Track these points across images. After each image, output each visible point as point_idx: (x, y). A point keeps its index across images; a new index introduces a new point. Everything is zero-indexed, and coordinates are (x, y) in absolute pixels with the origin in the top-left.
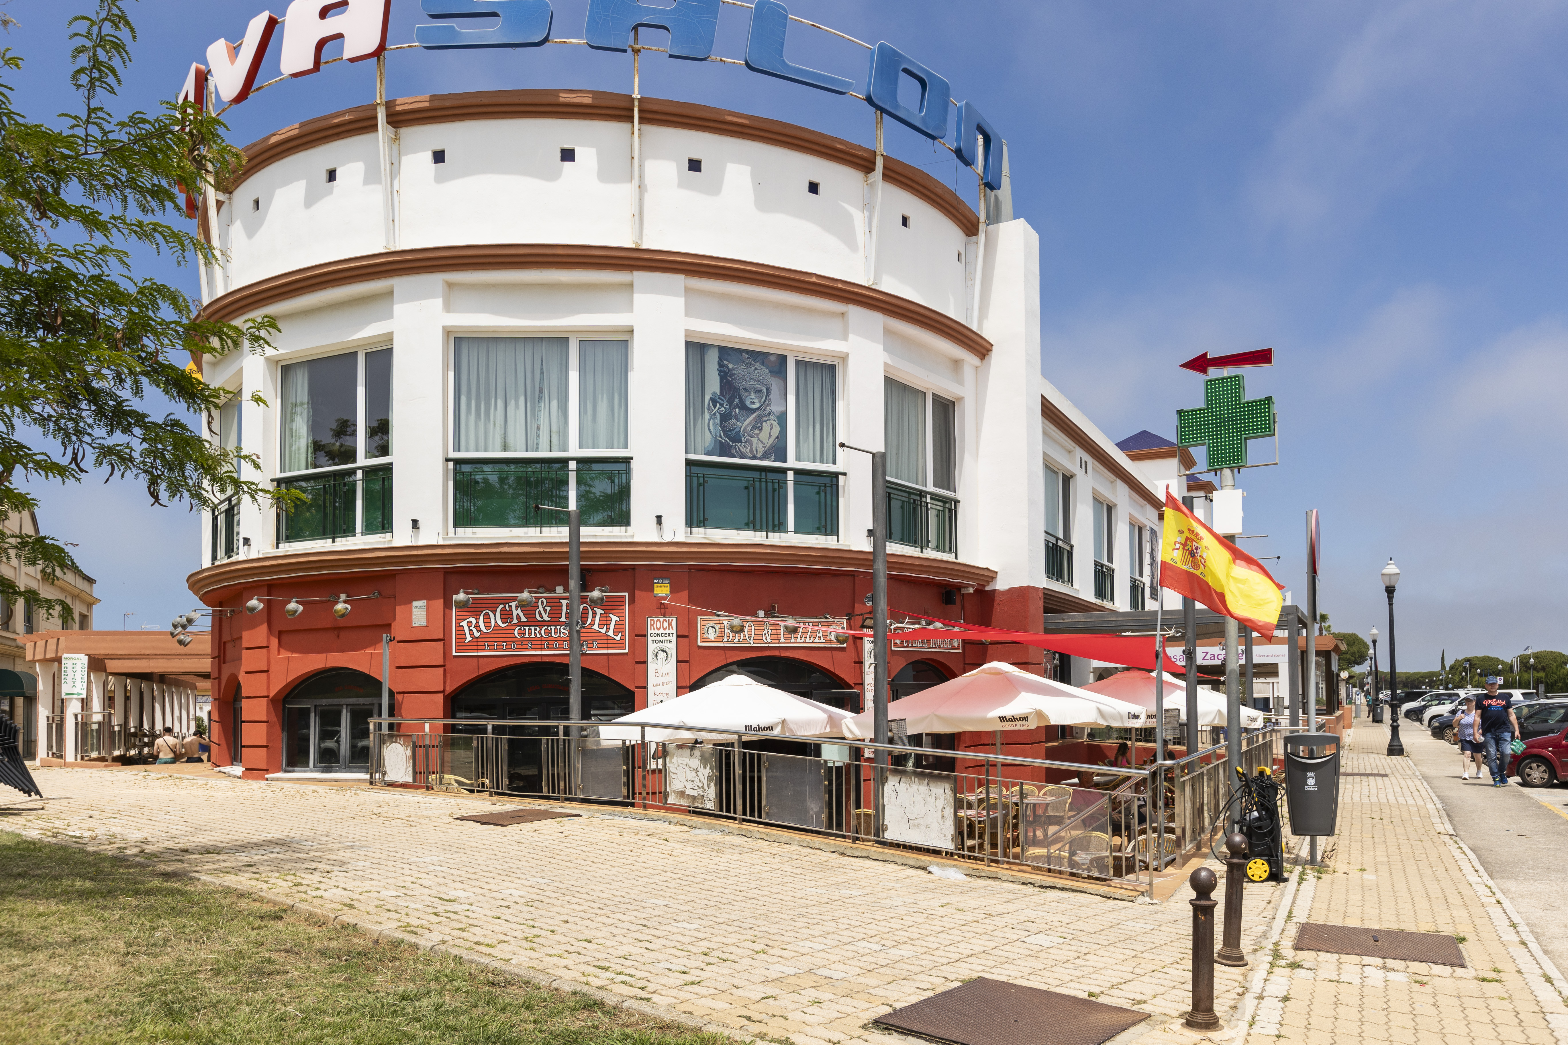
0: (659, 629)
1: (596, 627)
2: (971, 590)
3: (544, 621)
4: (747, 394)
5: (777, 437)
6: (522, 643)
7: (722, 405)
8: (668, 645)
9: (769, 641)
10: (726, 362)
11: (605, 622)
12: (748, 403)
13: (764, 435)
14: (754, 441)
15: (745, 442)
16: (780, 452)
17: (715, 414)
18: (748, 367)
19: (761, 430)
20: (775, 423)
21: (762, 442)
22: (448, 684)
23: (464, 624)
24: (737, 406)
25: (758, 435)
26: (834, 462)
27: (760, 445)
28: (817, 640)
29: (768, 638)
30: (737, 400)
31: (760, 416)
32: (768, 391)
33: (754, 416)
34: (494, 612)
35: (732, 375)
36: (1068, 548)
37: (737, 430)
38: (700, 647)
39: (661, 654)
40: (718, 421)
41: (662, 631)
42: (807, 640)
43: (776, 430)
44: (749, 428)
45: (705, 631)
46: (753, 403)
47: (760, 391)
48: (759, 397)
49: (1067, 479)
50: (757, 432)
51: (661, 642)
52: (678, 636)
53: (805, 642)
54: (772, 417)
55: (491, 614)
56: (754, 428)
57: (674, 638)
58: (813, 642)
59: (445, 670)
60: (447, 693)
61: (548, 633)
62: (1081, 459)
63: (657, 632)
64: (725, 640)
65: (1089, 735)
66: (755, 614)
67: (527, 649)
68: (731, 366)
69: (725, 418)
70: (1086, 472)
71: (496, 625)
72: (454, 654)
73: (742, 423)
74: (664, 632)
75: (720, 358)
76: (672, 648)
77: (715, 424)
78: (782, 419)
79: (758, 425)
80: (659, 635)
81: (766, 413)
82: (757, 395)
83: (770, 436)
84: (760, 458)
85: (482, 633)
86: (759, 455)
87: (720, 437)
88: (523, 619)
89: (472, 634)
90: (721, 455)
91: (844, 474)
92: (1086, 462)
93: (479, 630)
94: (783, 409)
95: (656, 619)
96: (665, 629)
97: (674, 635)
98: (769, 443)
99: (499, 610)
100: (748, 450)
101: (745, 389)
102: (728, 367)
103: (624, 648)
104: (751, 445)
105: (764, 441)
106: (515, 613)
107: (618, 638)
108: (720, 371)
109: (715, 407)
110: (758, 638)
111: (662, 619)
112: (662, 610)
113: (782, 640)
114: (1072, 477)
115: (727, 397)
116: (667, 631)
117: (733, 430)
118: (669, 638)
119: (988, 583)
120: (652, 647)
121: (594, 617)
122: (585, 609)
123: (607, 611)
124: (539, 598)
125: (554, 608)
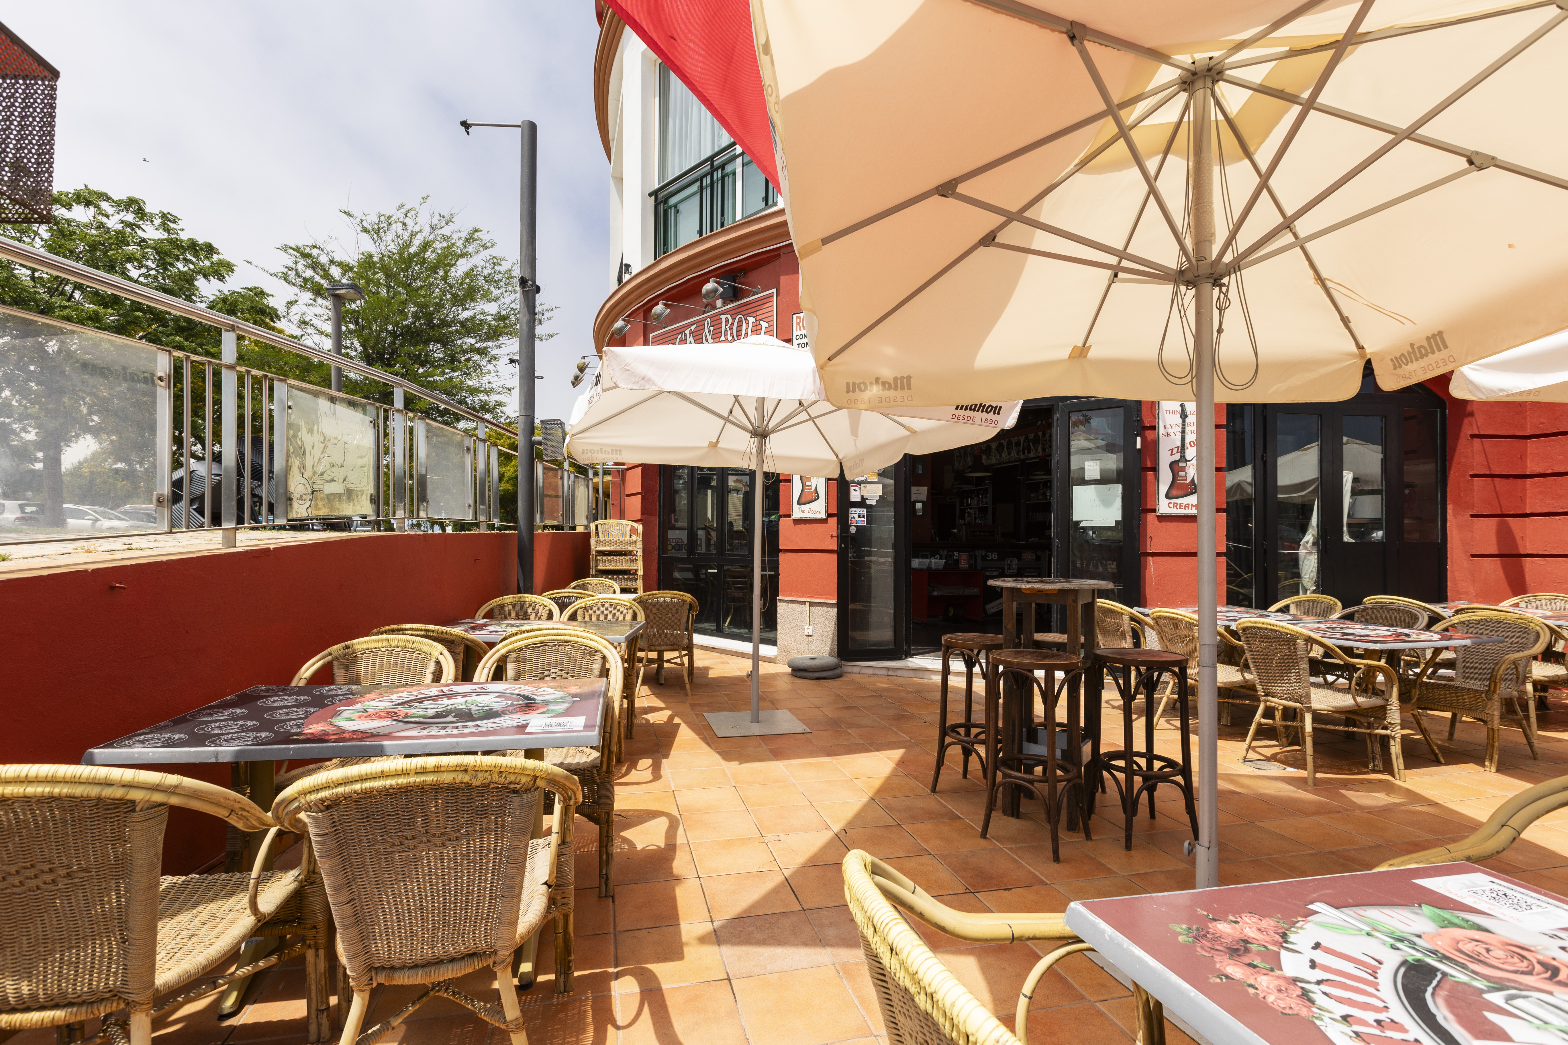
0: (804, 329)
63: (803, 332)
95: (802, 315)
99: (678, 341)
106: (688, 341)
121: (747, 328)
122: (740, 321)
123: (758, 318)
124: (704, 319)
125: (716, 327)
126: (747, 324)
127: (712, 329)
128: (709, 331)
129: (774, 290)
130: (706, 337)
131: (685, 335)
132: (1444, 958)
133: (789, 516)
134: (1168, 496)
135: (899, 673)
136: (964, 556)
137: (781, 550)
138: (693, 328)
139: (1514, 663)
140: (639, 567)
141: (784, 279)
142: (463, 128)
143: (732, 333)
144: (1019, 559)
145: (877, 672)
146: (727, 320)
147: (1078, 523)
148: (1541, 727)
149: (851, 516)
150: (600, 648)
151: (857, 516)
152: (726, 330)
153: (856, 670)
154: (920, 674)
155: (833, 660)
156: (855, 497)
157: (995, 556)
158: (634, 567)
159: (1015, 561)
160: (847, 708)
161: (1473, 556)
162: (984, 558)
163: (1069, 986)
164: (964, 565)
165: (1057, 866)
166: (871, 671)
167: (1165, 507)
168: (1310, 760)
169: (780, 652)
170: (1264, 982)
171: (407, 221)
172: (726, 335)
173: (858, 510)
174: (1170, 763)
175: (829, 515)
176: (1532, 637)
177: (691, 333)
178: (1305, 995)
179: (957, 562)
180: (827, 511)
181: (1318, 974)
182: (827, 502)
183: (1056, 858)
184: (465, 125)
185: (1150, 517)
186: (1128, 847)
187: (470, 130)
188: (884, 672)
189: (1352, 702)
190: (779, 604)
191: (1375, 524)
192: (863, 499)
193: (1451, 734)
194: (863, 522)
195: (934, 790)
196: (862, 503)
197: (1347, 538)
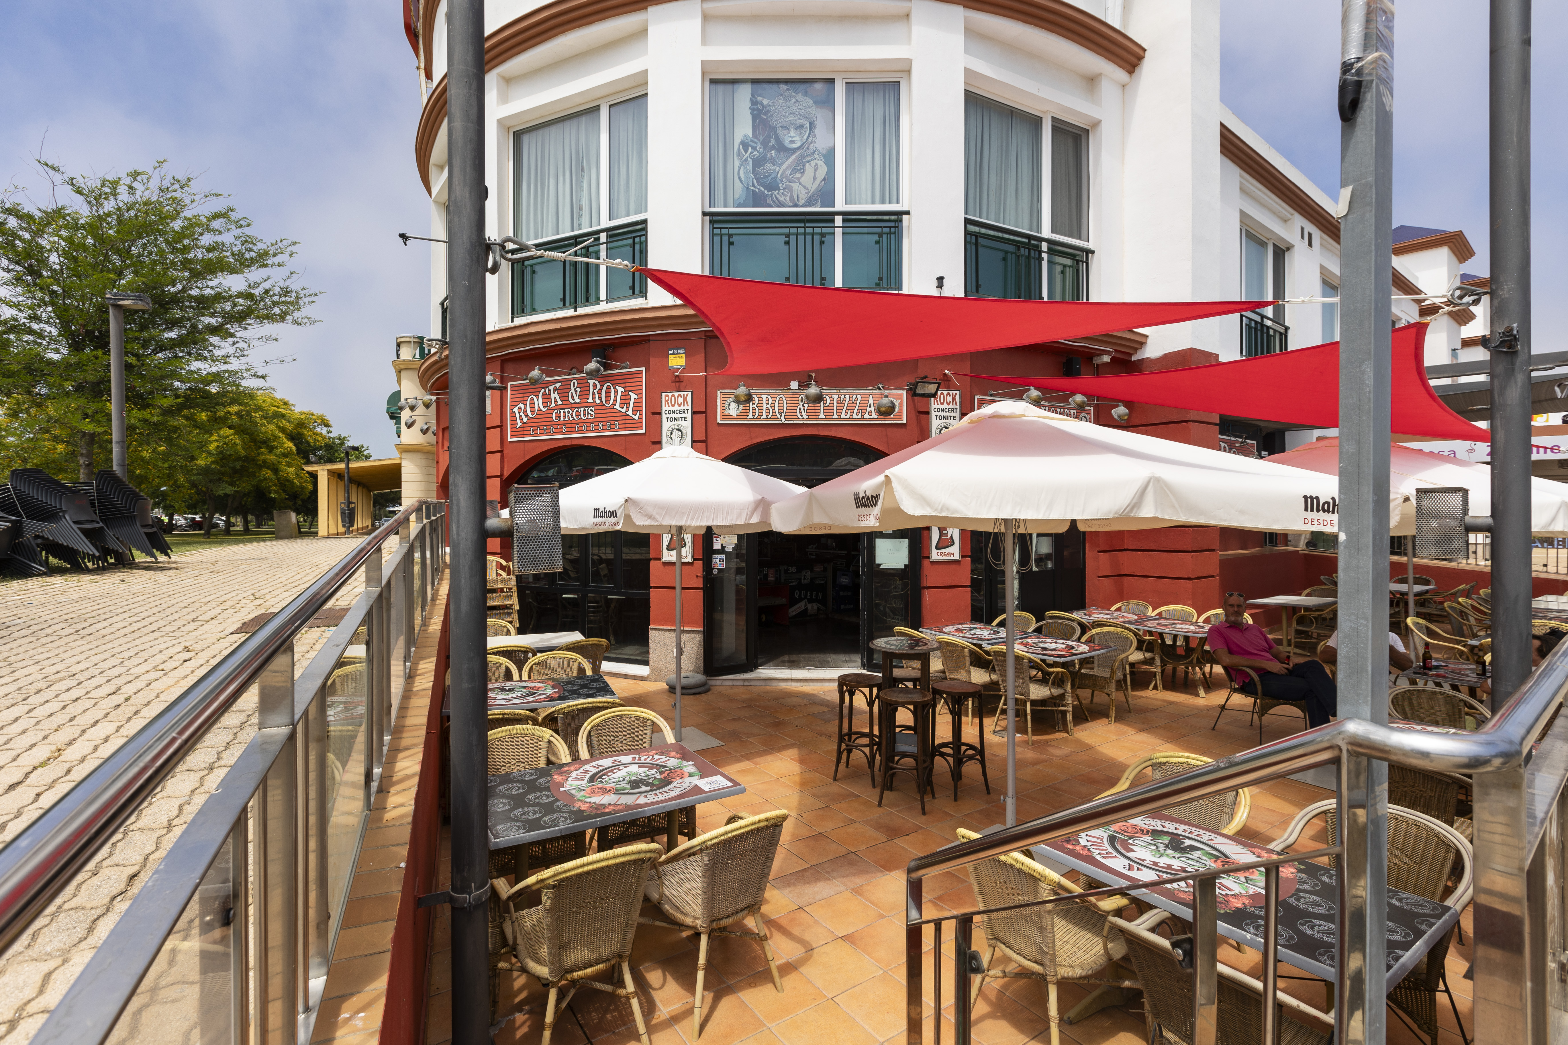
0: (673, 406)
1: (617, 407)
2: (1106, 359)
3: (576, 403)
4: (786, 132)
5: (824, 179)
6: (559, 427)
7: (754, 149)
8: (683, 423)
9: (805, 417)
10: (760, 99)
11: (625, 401)
12: (786, 142)
13: (806, 179)
14: (795, 186)
15: (784, 189)
16: (828, 195)
17: (746, 160)
18: (787, 100)
19: (803, 173)
20: (821, 163)
21: (805, 187)
22: (505, 469)
23: (516, 410)
24: (773, 148)
25: (799, 179)
26: (898, 202)
27: (803, 191)
28: (866, 416)
29: (804, 414)
30: (773, 141)
31: (802, 157)
32: (812, 125)
33: (794, 157)
34: (537, 396)
35: (768, 112)
36: (1282, 330)
37: (773, 176)
38: (719, 424)
39: (676, 433)
40: (750, 167)
41: (676, 407)
42: (855, 416)
43: (823, 171)
44: (789, 171)
45: (726, 406)
46: (793, 142)
47: (801, 127)
48: (801, 133)
49: (1281, 253)
50: (798, 175)
51: (676, 419)
52: (694, 413)
53: (851, 418)
54: (816, 156)
55: (535, 399)
56: (794, 171)
57: (689, 415)
58: (862, 418)
59: (502, 456)
60: (505, 477)
61: (579, 415)
62: (1302, 229)
63: (671, 408)
64: (751, 416)
65: (1308, 544)
66: (787, 386)
67: (562, 433)
68: (765, 102)
69: (758, 163)
70: (1310, 244)
71: (540, 410)
72: (509, 440)
73: (780, 166)
74: (679, 408)
75: (753, 95)
76: (687, 426)
77: (746, 172)
78: (829, 157)
79: (799, 168)
80: (673, 412)
81: (810, 152)
82: (798, 131)
83: (815, 179)
84: (803, 206)
85: (530, 419)
86: (802, 202)
87: (753, 185)
88: (560, 402)
89: (521, 420)
90: (753, 207)
91: (908, 213)
92: (1310, 235)
93: (527, 416)
94: (832, 145)
95: (670, 394)
96: (680, 405)
97: (690, 411)
98: (813, 187)
99: (541, 394)
100: (788, 198)
101: (784, 127)
102: (762, 104)
103: (641, 428)
104: (791, 191)
105: (807, 186)
106: (553, 396)
107: (636, 417)
108: (752, 109)
109: (746, 151)
110: (791, 412)
111: (676, 394)
112: (678, 383)
113: (822, 416)
114: (1288, 249)
115: (761, 138)
116: (682, 408)
117: (769, 176)
118: (683, 415)
119: (1136, 350)
120: (666, 426)
121: (616, 396)
122: (608, 388)
123: (627, 389)
124: (571, 380)
125: (583, 389)
126: (616, 392)
127: (578, 390)
128: (576, 392)
129: (644, 369)
130: (572, 396)
131: (549, 390)
132: (1118, 833)
133: (660, 559)
134: (937, 548)
135: (753, 683)
136: (772, 571)
137: (651, 587)
138: (558, 385)
139: (1122, 660)
140: (515, 602)
141: (653, 361)
142: (401, 240)
143: (600, 398)
144: (812, 571)
145: (735, 683)
146: (595, 386)
147: (879, 565)
148: (1133, 690)
149: (714, 561)
150: (651, 717)
151: (718, 560)
152: (594, 394)
153: (718, 683)
154: (769, 683)
155: (700, 678)
156: (717, 545)
157: (794, 569)
158: (510, 602)
159: (809, 573)
160: (734, 720)
161: (1099, 577)
162: (786, 572)
163: (959, 878)
164: (771, 578)
165: (924, 817)
166: (730, 683)
167: (935, 555)
168: (1030, 730)
169: (652, 670)
170: (1078, 848)
171: (135, 185)
172: (594, 398)
173: (719, 556)
174: (971, 747)
175: (695, 560)
176: (1129, 643)
177: (555, 389)
178: (1089, 849)
179: (766, 576)
180: (692, 557)
181: (1089, 844)
182: (693, 549)
183: (924, 812)
184: (403, 236)
185: (925, 561)
186: (956, 800)
187: (407, 242)
188: (741, 683)
189: (1048, 693)
190: (650, 632)
191: (1048, 557)
192: (723, 547)
193: (1092, 700)
194: (724, 565)
195: (835, 779)
196: (722, 550)
197: (1034, 569)
